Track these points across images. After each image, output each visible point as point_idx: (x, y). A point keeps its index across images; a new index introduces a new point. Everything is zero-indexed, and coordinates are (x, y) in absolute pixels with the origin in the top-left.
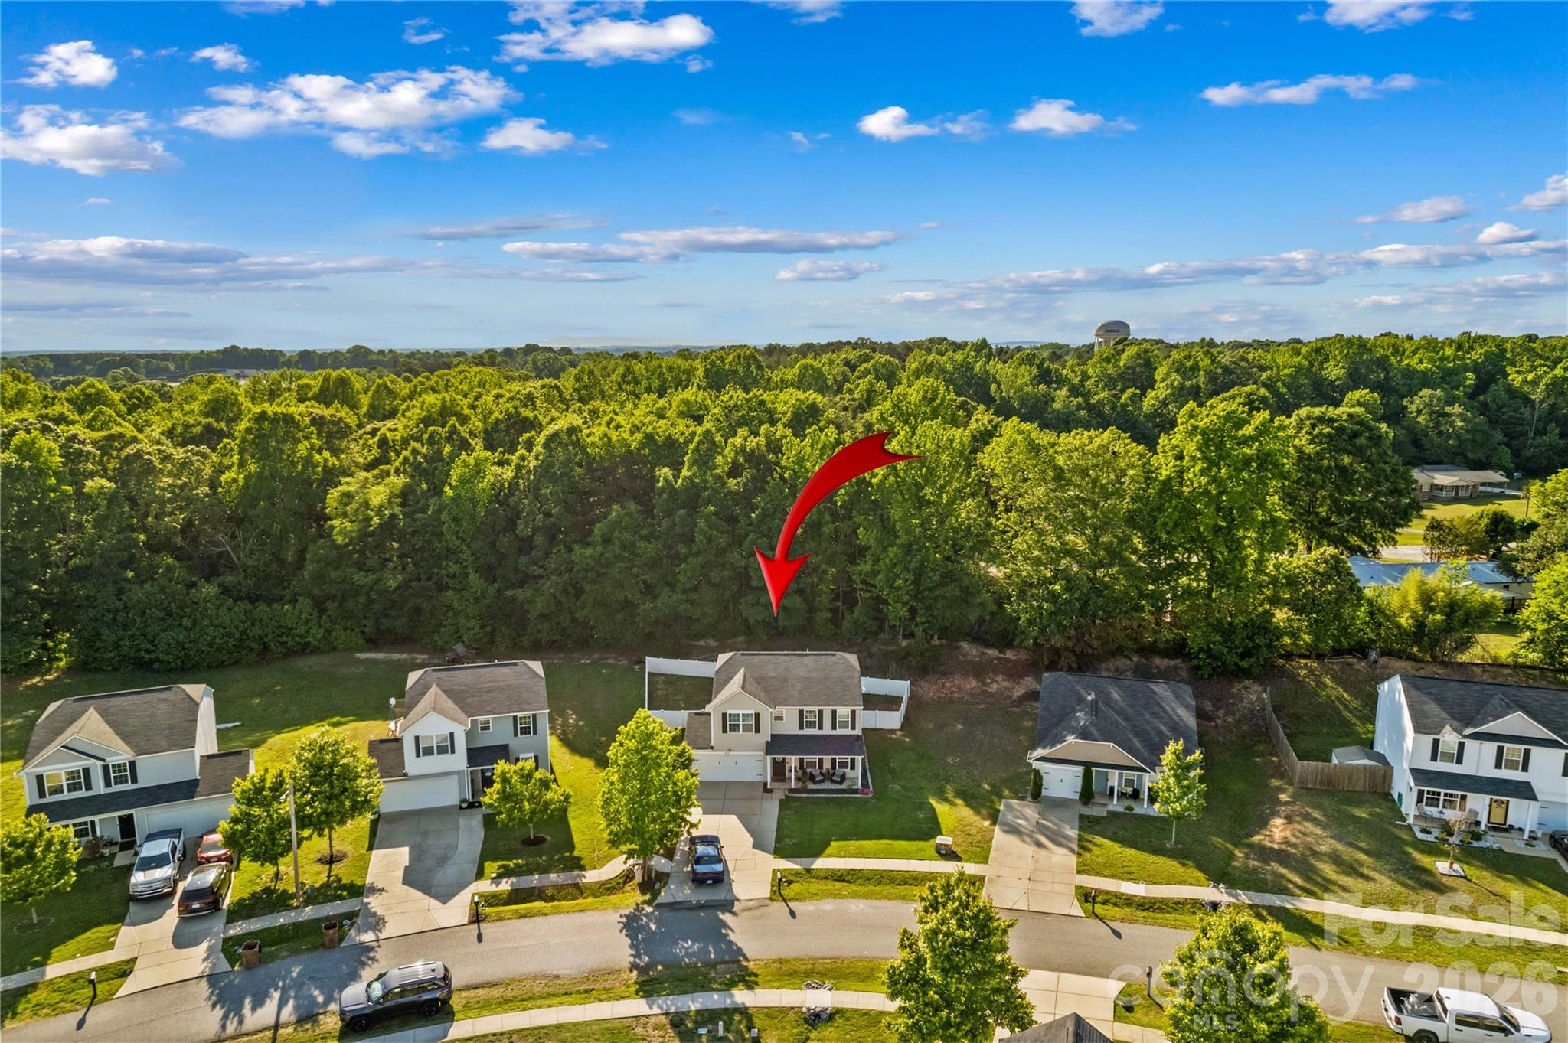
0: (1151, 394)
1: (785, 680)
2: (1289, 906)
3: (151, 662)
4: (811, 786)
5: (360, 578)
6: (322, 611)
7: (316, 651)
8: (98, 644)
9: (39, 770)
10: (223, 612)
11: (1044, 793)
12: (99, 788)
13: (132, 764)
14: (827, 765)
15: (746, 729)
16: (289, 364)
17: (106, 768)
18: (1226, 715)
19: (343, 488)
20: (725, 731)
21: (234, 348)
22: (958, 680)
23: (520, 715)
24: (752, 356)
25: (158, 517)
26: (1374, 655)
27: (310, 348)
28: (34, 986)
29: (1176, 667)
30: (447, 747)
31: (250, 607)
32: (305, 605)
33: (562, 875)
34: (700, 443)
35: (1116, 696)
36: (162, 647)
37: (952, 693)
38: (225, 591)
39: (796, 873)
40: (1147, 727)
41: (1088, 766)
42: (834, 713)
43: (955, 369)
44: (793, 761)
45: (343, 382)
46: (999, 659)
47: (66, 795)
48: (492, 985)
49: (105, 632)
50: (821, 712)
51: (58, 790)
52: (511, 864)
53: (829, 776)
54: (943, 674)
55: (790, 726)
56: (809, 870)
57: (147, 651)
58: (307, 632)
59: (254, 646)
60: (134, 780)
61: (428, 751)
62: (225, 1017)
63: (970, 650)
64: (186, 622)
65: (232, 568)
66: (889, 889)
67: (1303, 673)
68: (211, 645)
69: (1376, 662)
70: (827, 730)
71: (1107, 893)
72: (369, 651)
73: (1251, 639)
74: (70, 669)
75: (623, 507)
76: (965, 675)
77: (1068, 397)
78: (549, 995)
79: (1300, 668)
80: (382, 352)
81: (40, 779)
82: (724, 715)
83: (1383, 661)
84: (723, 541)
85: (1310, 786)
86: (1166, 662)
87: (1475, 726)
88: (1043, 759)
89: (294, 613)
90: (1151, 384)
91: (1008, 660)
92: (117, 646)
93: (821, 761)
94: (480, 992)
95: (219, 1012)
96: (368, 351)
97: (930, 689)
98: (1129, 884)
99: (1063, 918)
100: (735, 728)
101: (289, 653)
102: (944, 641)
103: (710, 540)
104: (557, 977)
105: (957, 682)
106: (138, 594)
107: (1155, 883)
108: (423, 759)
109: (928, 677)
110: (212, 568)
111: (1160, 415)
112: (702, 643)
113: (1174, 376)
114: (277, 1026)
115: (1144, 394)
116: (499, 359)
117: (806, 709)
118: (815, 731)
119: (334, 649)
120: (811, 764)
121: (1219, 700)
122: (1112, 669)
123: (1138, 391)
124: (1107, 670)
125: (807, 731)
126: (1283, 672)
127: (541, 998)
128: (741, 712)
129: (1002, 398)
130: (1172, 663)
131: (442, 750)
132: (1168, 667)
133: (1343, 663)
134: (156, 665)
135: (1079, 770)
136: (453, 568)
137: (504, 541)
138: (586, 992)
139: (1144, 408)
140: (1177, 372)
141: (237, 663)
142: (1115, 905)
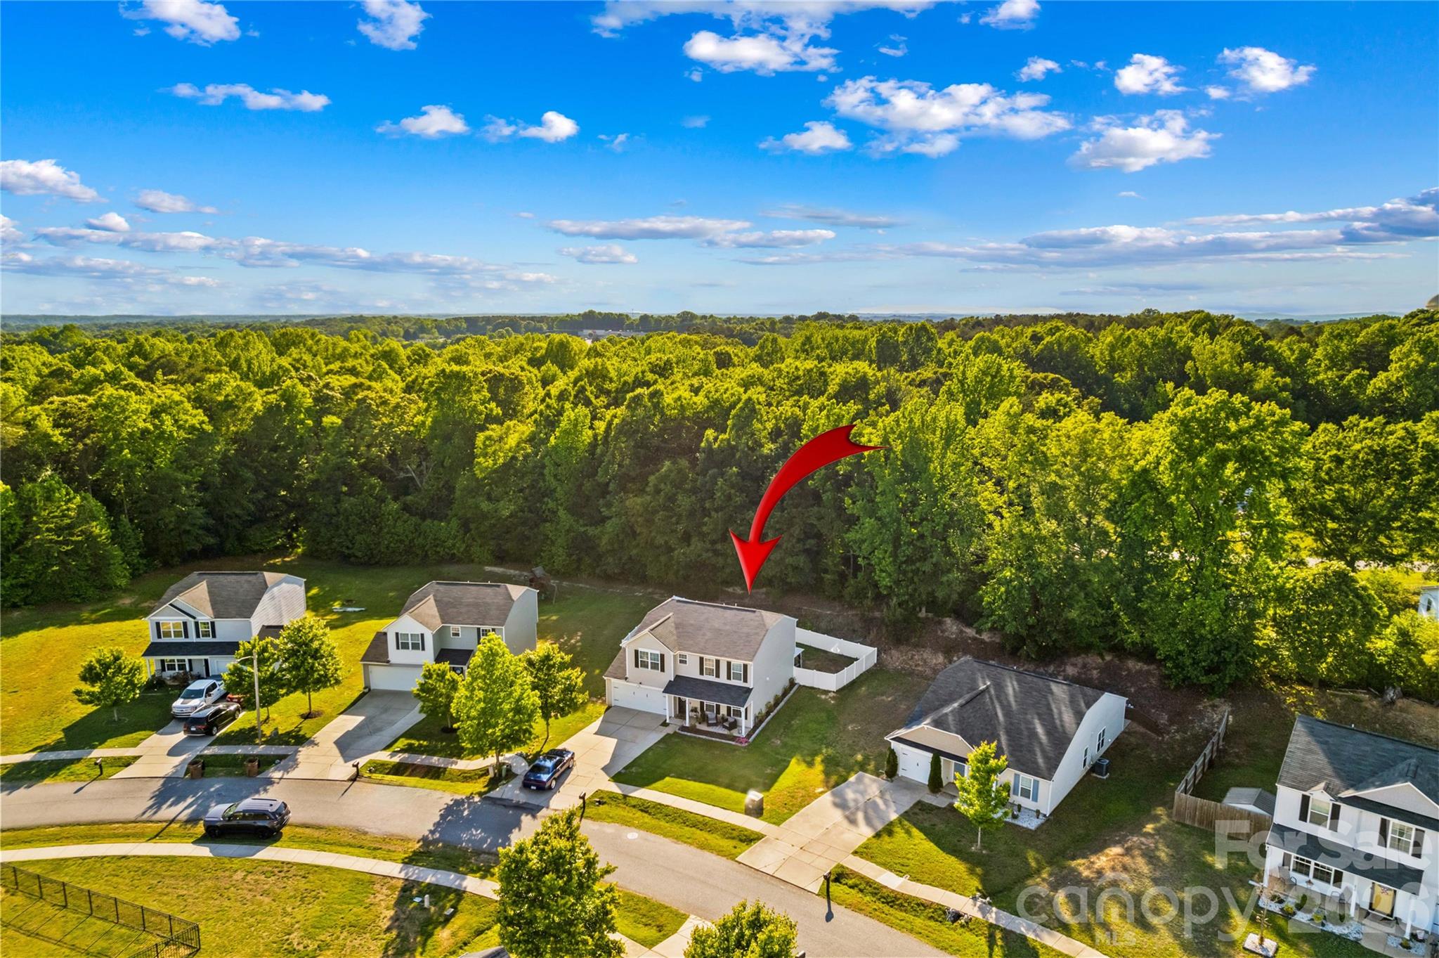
0: (1382, 375)
1: (700, 628)
2: (1030, 936)
3: (349, 556)
4: (704, 727)
5: (485, 506)
6: (467, 530)
7: (459, 561)
8: (319, 539)
9: (157, 619)
10: (399, 523)
11: (900, 773)
12: (193, 638)
13: (213, 623)
14: (723, 711)
15: (654, 666)
16: (631, 327)
17: (197, 624)
18: (1177, 731)
19: (488, 433)
20: (637, 666)
21: (591, 312)
22: (927, 654)
23: (482, 627)
24: (923, 328)
25: (369, 446)
26: (1391, 694)
27: (649, 313)
28: (79, 760)
29: (1148, 672)
30: (419, 645)
31: (419, 521)
32: (455, 523)
33: (442, 759)
34: (742, 409)
35: (1010, 691)
36: (357, 545)
37: (917, 665)
38: (406, 508)
39: (613, 797)
40: (1023, 727)
41: (937, 754)
42: (729, 664)
43: (1154, 344)
44: (691, 702)
45: (563, 346)
46: (975, 639)
47: (173, 639)
48: (319, 827)
49: (323, 530)
50: (718, 662)
51: (168, 634)
52: (416, 743)
53: (721, 721)
54: (916, 646)
55: (691, 670)
56: (625, 796)
57: (348, 548)
58: (454, 545)
59: (419, 552)
60: (214, 636)
61: (405, 646)
62: (151, 807)
63: (951, 626)
64: (374, 528)
65: (417, 489)
66: (675, 828)
67: (1290, 700)
68: (387, 548)
69: (1392, 702)
70: (723, 679)
71: (862, 878)
72: (495, 565)
73: (1218, 653)
74: (304, 554)
75: (674, 463)
76: (935, 651)
77: (1274, 377)
78: (350, 845)
79: (1289, 694)
80: (704, 317)
81: (158, 624)
82: (636, 652)
83: (1400, 703)
84: (738, 500)
85: (1188, 822)
86: (1139, 666)
87: (1357, 789)
88: (899, 739)
89: (446, 529)
90: (1384, 365)
91: (983, 642)
92: (330, 542)
93: (718, 707)
94: (308, 831)
95: (151, 803)
96: (693, 316)
97: (897, 659)
98: (893, 875)
99: (795, 890)
100: (645, 665)
101: (442, 561)
102: (930, 615)
103: (729, 498)
104: (365, 833)
105: (925, 656)
106: (347, 503)
107: (918, 881)
108: (402, 651)
109: (901, 648)
110: (403, 488)
111: (1390, 400)
112: (730, 590)
113: (1415, 356)
114: (172, 821)
115: (1373, 375)
116: (778, 326)
117: (705, 657)
118: (712, 678)
119: (472, 561)
120: (710, 708)
121: (1179, 714)
122: (1080, 665)
123: (1366, 373)
124: (1074, 665)
125: (706, 677)
126: (1267, 695)
127: (342, 845)
128: (649, 651)
129: (1197, 376)
130: (1146, 667)
131: (415, 647)
132: (1140, 671)
133: (1348, 697)
134: (352, 559)
135: (930, 755)
136: (551, 505)
137: (588, 485)
138: (375, 849)
139: (1368, 392)
140: (1422, 352)
141: (406, 564)
142: (861, 891)
